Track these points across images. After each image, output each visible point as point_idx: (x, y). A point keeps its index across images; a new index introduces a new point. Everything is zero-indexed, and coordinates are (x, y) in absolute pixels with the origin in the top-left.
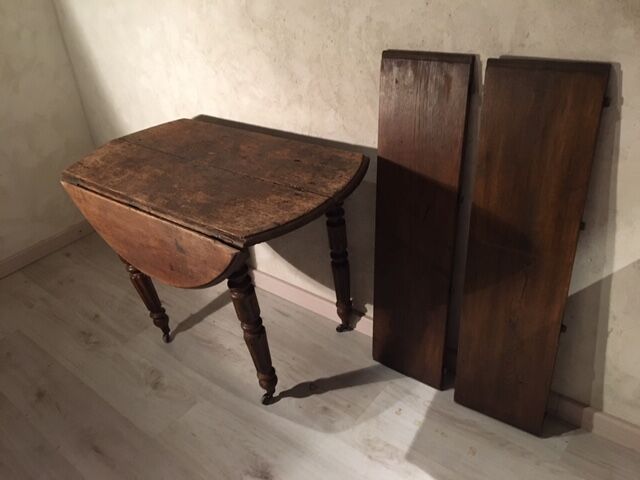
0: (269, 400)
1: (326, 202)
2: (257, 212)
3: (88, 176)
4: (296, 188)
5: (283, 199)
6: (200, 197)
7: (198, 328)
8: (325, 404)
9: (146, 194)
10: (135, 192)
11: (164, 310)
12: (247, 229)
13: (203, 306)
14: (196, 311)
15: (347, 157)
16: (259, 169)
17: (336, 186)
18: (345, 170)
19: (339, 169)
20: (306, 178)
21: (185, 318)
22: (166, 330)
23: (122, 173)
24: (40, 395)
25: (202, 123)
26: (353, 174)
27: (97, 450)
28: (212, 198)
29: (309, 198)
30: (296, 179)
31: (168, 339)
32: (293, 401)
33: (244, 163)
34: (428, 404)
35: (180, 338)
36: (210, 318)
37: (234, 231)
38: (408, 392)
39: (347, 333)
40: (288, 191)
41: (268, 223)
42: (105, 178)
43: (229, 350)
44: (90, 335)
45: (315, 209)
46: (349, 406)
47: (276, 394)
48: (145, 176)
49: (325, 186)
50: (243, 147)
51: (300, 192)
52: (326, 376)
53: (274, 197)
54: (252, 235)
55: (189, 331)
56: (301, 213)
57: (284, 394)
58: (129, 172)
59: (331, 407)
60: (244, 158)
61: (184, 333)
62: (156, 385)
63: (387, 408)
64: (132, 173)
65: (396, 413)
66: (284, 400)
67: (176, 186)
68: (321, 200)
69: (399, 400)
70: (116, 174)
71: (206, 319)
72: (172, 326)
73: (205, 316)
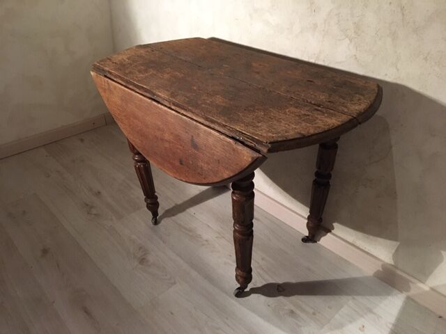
0: (240, 293)
1: (351, 120)
2: (279, 121)
3: (115, 70)
4: (314, 104)
5: (303, 112)
6: (219, 100)
7: (182, 217)
8: (293, 308)
9: (167, 90)
10: (158, 88)
11: (157, 198)
12: (271, 134)
13: (186, 199)
14: (180, 202)
15: (361, 83)
16: (273, 84)
17: (357, 108)
18: (363, 95)
19: (356, 93)
20: (322, 97)
21: (171, 206)
22: (155, 214)
23: (146, 71)
24: (45, 251)
25: (215, 42)
26: (372, 98)
27: (87, 312)
28: (231, 103)
29: (331, 115)
30: (313, 96)
31: (156, 223)
32: (262, 298)
33: (257, 76)
34: (391, 326)
35: (165, 223)
36: (192, 210)
37: (257, 135)
38: (370, 311)
39: (310, 244)
40: (306, 106)
41: (292, 133)
42: (130, 72)
43: (207, 241)
44: (92, 207)
45: (339, 126)
46: (314, 314)
47: (248, 289)
48: (166, 76)
49: (346, 107)
50: (254, 64)
51: (320, 108)
52: (293, 281)
53: (293, 109)
54: (277, 142)
55: (173, 218)
56: (326, 128)
57: (254, 291)
58: (152, 71)
59: (298, 312)
60: (258, 73)
61: (169, 219)
62: (142, 261)
63: (351, 322)
64: (155, 72)
65: (360, 329)
66: (253, 296)
67: (195, 88)
68: (345, 118)
69: (362, 316)
70: (140, 71)
71: (188, 210)
72: (161, 211)
73: (187, 208)
